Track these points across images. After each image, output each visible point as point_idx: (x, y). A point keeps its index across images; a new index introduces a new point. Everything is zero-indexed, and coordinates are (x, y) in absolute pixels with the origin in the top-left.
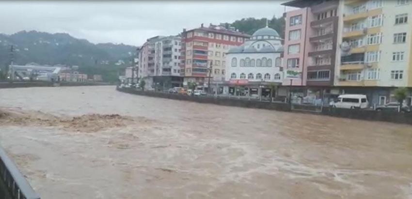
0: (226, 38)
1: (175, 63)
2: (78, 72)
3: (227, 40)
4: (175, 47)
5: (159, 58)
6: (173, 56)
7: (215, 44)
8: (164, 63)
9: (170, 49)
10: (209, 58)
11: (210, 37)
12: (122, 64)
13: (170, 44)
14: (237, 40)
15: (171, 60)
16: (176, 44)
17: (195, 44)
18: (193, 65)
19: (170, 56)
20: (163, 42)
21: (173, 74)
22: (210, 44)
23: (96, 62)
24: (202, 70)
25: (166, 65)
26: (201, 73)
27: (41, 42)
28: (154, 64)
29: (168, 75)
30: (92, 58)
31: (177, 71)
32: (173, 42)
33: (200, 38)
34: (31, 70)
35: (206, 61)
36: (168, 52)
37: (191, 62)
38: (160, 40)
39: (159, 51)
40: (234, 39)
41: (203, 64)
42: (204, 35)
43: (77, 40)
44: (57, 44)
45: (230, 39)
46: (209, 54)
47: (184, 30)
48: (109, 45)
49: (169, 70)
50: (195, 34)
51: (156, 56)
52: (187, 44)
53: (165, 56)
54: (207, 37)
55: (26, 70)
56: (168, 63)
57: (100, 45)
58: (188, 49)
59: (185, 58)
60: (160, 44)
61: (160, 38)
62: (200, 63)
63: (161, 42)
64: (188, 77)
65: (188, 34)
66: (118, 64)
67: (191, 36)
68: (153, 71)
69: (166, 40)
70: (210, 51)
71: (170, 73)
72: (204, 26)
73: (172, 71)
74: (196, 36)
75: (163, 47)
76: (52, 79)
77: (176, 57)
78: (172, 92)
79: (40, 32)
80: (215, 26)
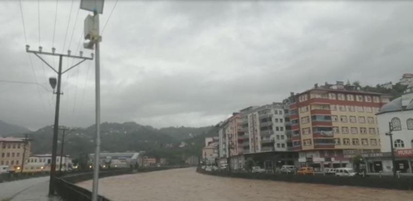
0: (350, 98)
1: (278, 136)
2: (147, 157)
3: (353, 100)
4: (275, 117)
5: (254, 131)
6: (274, 129)
7: (338, 106)
8: (262, 138)
9: (270, 119)
10: (334, 124)
11: (330, 98)
12: (185, 146)
13: (269, 114)
14: (364, 100)
15: (272, 133)
16: (276, 113)
17: (313, 108)
18: (314, 135)
19: (271, 127)
20: (259, 112)
21: (277, 149)
22: (332, 107)
23: (161, 145)
24: (327, 141)
25: (265, 139)
26: (326, 144)
27: (111, 132)
28: (247, 140)
29: (271, 151)
30: (156, 142)
31: (281, 146)
32: (273, 112)
33: (319, 100)
34: (110, 157)
35: (330, 129)
36: (268, 124)
37: (310, 131)
38: (254, 111)
39: (253, 123)
40: (360, 98)
41: (329, 133)
42: (322, 96)
43: (143, 127)
44: (126, 132)
45: (355, 98)
46: (333, 119)
47: (292, 93)
48: (171, 129)
49: (271, 144)
50: (312, 96)
51: (250, 129)
52: (299, 109)
53: (263, 129)
54: (327, 98)
55: (105, 158)
56: (268, 136)
57: (163, 129)
58: (301, 115)
59: (299, 126)
60: (255, 115)
61: (253, 109)
62: (324, 132)
63: (256, 113)
64: (306, 152)
65: (300, 98)
66: (181, 146)
67: (306, 100)
68: (247, 147)
69: (264, 110)
70: (333, 116)
71: (274, 149)
72: (319, 85)
73: (276, 146)
74: (313, 99)
75: (259, 118)
76: (131, 166)
77: (277, 129)
78: (286, 173)
79: (111, 124)
80: (331, 85)
